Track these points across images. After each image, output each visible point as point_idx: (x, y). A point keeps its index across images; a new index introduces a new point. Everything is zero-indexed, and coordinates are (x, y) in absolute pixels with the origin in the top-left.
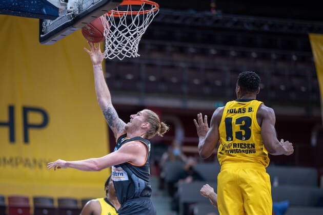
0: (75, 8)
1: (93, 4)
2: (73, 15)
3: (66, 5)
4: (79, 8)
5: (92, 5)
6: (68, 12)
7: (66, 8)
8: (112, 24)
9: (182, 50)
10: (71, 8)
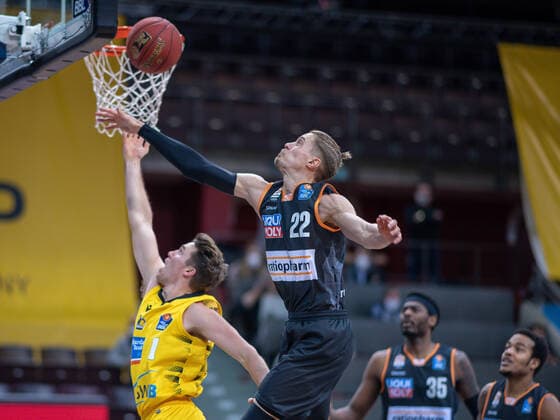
0: (36, 44)
1: (65, 38)
2: (32, 55)
3: (19, 39)
4: (42, 44)
5: (63, 42)
6: (24, 51)
7: (20, 44)
8: (104, 70)
9: (270, 73)
10: (27, 44)
